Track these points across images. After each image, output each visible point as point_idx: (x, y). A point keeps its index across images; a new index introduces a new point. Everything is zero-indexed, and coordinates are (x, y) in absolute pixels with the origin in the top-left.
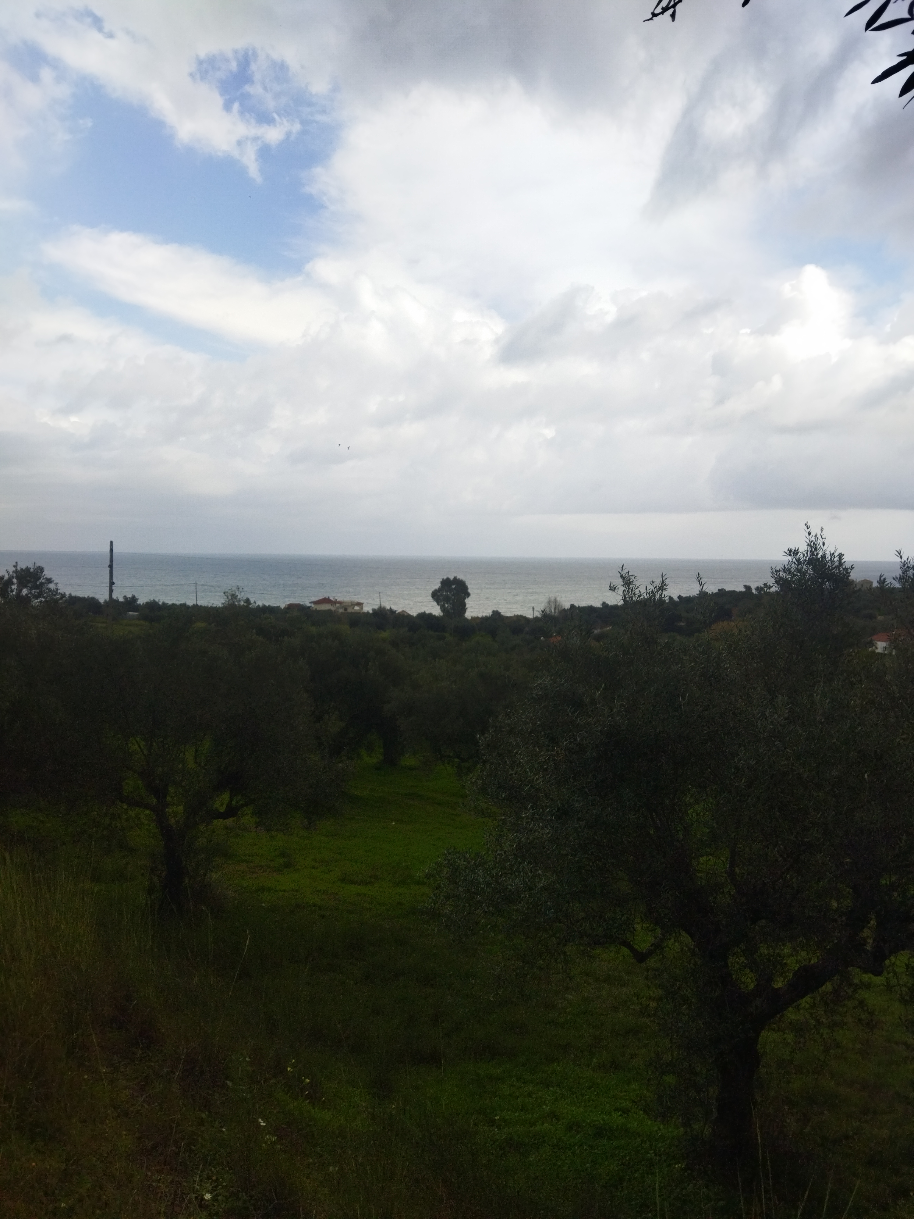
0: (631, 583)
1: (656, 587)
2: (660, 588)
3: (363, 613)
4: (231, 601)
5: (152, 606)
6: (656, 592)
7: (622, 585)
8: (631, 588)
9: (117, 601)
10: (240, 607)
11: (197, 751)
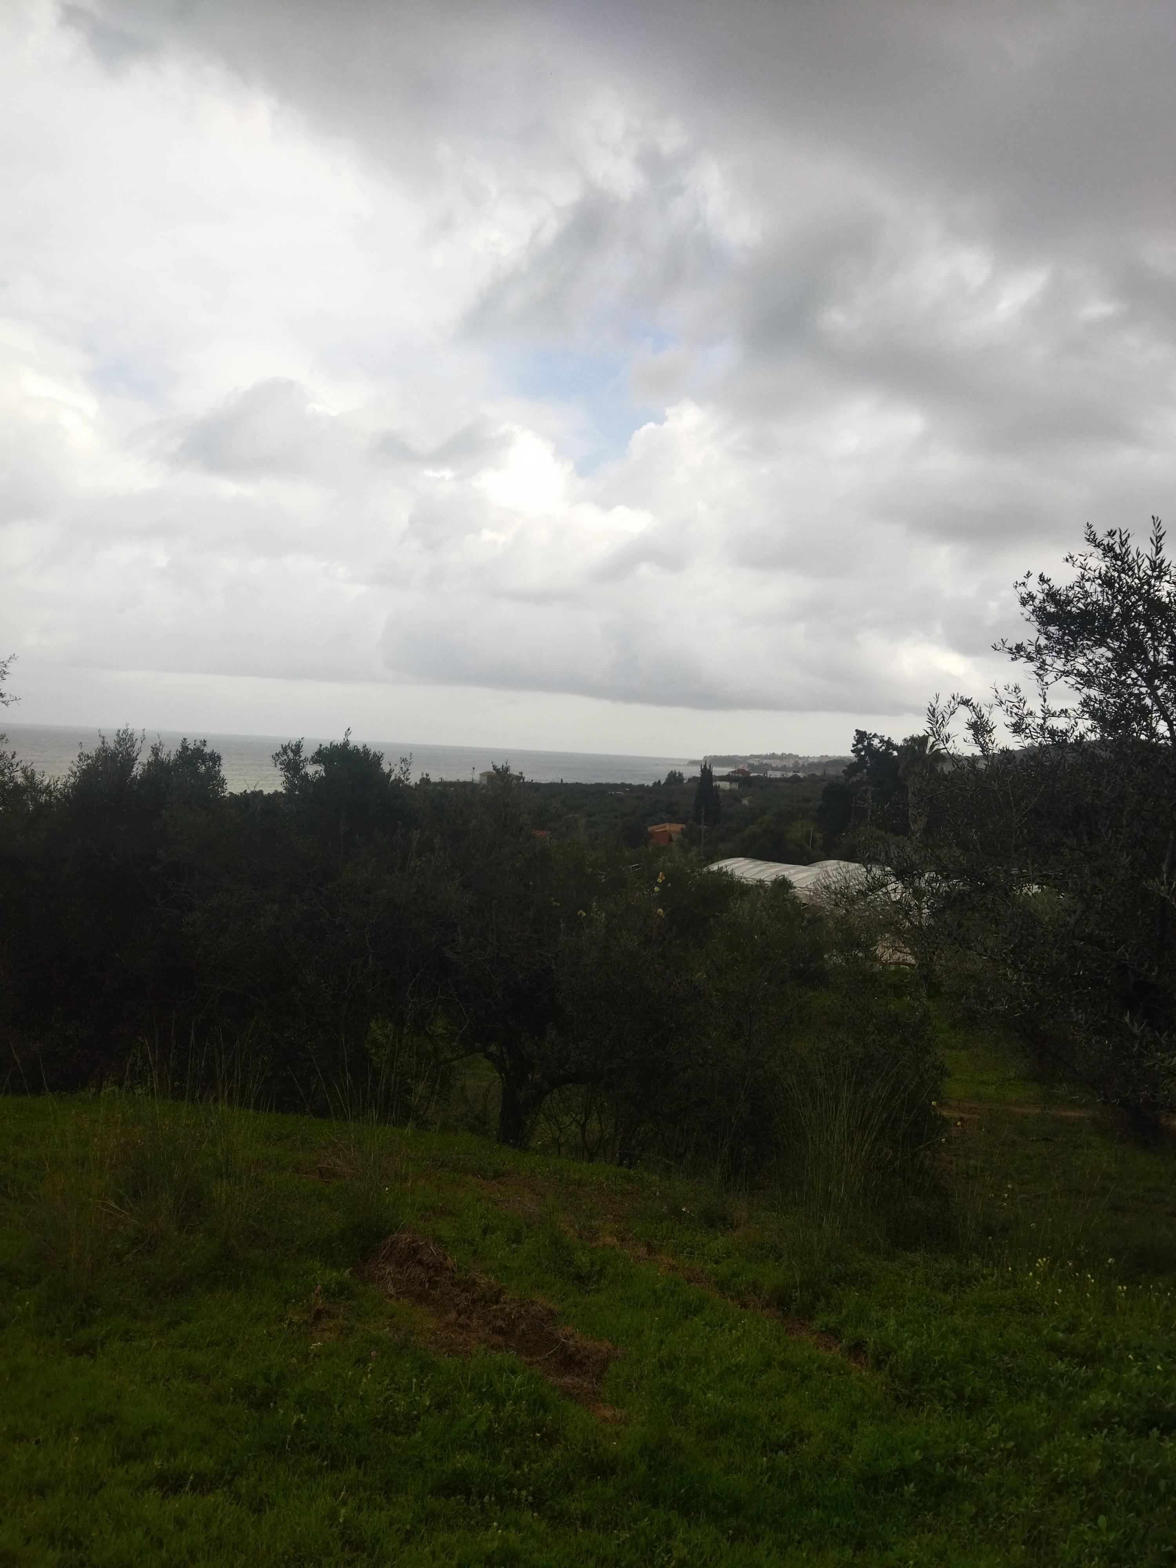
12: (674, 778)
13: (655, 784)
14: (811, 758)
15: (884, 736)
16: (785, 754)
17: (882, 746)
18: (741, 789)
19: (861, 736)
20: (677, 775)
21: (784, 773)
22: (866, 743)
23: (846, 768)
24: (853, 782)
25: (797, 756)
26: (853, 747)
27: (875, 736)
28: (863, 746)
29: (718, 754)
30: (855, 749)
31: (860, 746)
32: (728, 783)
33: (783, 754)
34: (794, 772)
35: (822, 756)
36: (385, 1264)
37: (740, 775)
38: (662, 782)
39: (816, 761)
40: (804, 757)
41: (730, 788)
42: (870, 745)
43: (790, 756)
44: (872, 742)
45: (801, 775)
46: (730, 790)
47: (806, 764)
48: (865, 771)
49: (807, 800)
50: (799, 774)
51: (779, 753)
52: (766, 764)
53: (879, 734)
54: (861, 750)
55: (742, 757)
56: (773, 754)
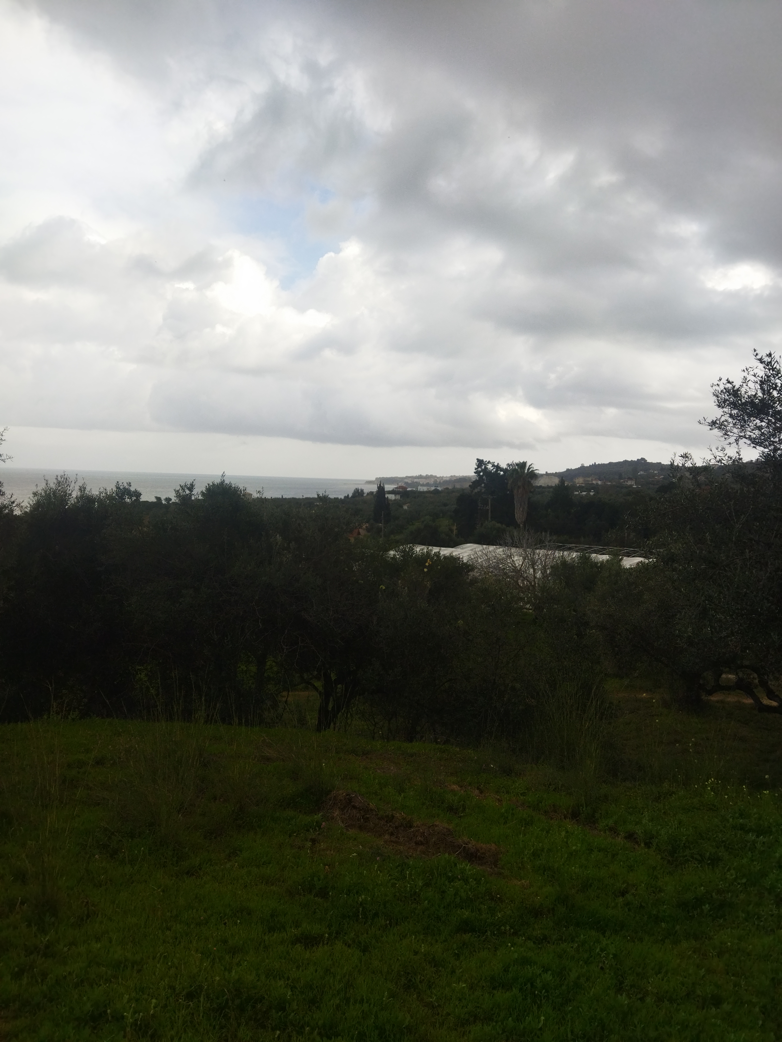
12: (358, 493)
13: (345, 497)
14: (445, 477)
15: (494, 462)
16: (428, 475)
17: (494, 468)
18: (402, 499)
19: (480, 463)
20: (360, 491)
21: (429, 487)
22: (483, 467)
23: (471, 484)
24: (475, 493)
25: (436, 476)
26: (475, 470)
27: (489, 462)
28: (482, 469)
29: (385, 476)
30: (476, 471)
31: (480, 469)
32: (393, 495)
33: (426, 475)
34: (435, 487)
35: (451, 476)
36: (332, 810)
37: (401, 490)
38: (350, 496)
39: (448, 479)
40: (440, 477)
41: (395, 499)
42: (486, 468)
43: (432, 476)
44: (487, 467)
45: (439, 489)
46: (395, 500)
47: (442, 481)
48: (483, 485)
49: (445, 505)
50: (438, 488)
51: (424, 474)
52: (416, 482)
53: (491, 461)
54: (480, 472)
55: (400, 478)
56: (421, 475)
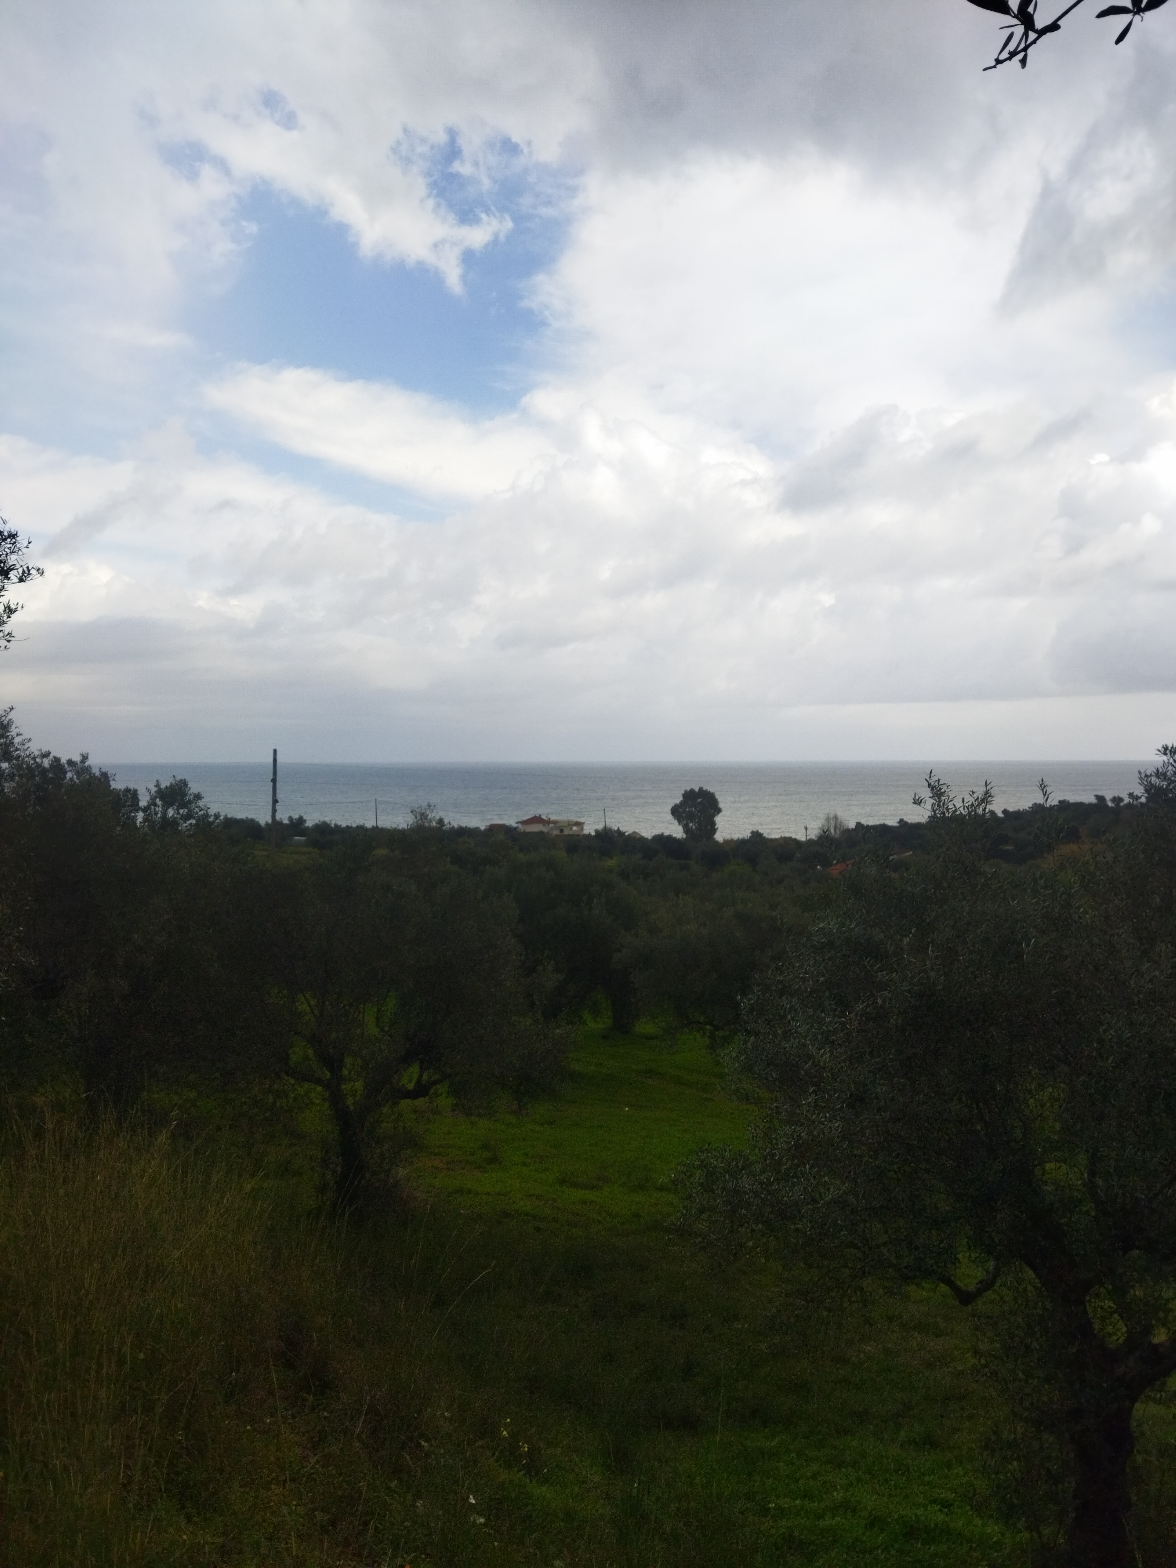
0: (942, 794)
1: (978, 798)
2: (983, 801)
3: (584, 835)
4: (420, 821)
5: (323, 829)
6: (977, 806)
7: (930, 797)
8: (943, 801)
9: (280, 823)
10: (430, 828)
11: (379, 1011)
